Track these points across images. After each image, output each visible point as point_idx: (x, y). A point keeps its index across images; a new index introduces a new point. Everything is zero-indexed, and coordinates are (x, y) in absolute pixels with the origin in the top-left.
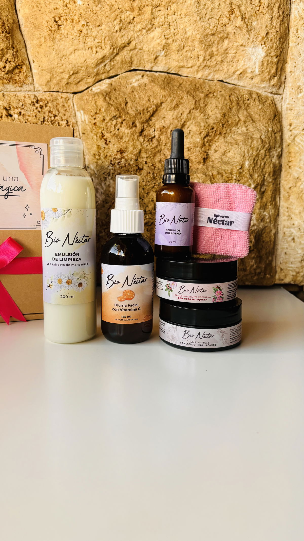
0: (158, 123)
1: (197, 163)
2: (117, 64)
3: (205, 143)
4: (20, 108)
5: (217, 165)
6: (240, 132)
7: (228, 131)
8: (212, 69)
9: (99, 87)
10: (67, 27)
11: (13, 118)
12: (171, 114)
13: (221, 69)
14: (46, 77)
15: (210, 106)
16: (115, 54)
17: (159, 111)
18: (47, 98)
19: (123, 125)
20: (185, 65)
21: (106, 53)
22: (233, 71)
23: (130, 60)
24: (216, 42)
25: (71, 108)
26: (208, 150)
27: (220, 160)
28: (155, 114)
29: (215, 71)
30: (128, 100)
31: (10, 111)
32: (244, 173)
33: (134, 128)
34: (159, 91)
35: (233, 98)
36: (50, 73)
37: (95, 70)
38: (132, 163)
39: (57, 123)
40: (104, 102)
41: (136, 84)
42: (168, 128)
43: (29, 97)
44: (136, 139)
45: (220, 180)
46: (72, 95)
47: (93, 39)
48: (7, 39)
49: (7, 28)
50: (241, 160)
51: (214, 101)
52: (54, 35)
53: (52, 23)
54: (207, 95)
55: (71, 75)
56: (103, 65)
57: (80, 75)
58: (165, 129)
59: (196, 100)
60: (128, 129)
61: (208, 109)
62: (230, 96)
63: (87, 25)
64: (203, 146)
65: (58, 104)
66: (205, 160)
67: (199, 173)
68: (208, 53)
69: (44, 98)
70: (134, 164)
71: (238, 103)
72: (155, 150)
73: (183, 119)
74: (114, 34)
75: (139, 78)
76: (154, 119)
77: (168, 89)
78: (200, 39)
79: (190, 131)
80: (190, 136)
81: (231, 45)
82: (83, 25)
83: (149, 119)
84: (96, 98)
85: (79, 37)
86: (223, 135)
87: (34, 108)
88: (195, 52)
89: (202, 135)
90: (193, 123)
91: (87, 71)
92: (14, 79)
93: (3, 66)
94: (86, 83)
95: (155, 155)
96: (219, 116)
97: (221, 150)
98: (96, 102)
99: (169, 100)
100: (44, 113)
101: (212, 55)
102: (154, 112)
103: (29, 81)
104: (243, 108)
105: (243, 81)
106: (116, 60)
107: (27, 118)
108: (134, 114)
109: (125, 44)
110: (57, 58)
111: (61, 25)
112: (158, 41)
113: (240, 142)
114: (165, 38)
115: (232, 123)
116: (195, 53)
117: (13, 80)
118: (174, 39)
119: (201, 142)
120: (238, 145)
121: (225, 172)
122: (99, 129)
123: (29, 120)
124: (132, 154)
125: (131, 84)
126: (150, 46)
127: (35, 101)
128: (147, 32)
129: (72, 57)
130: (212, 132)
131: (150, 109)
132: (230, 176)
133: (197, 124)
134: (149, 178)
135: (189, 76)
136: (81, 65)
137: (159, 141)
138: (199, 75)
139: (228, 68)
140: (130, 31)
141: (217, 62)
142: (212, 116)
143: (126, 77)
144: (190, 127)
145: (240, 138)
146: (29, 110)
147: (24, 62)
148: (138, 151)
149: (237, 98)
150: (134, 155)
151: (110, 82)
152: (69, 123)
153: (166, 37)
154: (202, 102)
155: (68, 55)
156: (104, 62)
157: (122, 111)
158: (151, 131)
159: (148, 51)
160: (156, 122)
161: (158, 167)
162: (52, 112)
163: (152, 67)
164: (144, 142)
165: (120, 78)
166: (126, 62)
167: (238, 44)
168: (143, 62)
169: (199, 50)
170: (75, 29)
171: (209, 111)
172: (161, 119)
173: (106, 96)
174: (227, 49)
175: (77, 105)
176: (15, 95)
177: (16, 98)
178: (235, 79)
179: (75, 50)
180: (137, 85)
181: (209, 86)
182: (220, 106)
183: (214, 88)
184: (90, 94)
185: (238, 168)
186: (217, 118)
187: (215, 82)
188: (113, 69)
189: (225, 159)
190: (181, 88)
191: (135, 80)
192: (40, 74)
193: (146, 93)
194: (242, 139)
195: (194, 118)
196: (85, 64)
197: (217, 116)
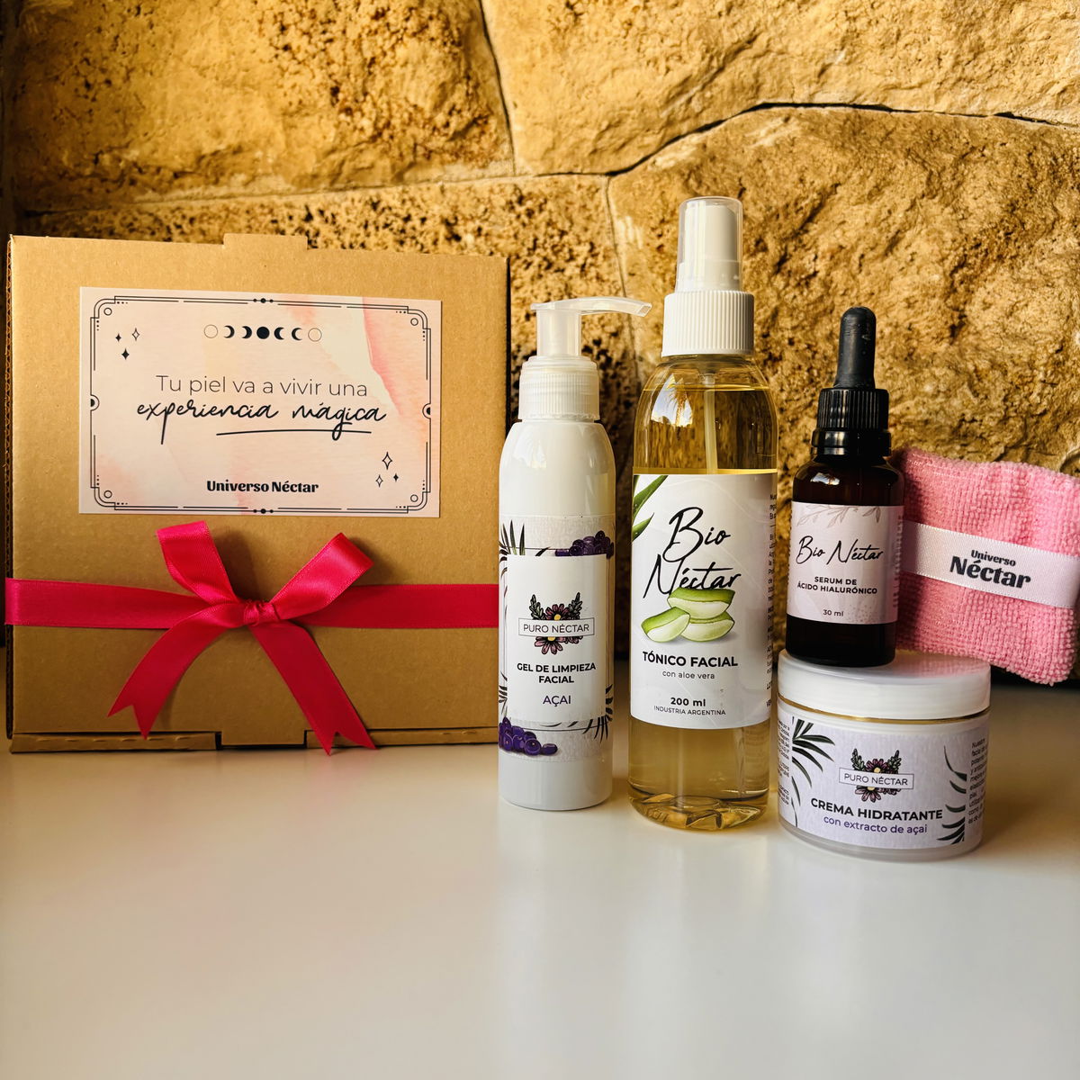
0: (825, 237)
1: (933, 338)
2: (719, 96)
3: (957, 284)
4: (479, 218)
5: (990, 342)
6: (1058, 250)
7: (1025, 249)
8: (980, 86)
9: (672, 155)
10: (598, 17)
11: (462, 243)
12: (862, 213)
13: (1005, 82)
14: (544, 140)
15: (972, 185)
16: (715, 70)
17: (825, 209)
18: (543, 190)
20: (903, 80)
21: (692, 70)
22: (1040, 86)
23: (752, 81)
24: (990, 15)
25: (603, 211)
26: (965, 303)
27: (999, 330)
28: (818, 216)
29: (988, 90)
30: (746, 184)
31: (455, 227)
32: (1069, 364)
33: (760, 255)
34: (829, 156)
35: (1041, 159)
36: (553, 130)
37: (664, 114)
39: (566, 250)
40: (684, 191)
41: (767, 142)
42: (853, 249)
43: (502, 191)
44: (765, 281)
45: (997, 384)
46: (604, 179)
47: (659, 40)
48: (454, 59)
49: (455, 33)
50: (1062, 328)
51: (982, 172)
52: (564, 38)
53: (560, 11)
54: (963, 156)
55: (603, 132)
56: (684, 99)
57: (626, 129)
58: (843, 251)
59: (931, 173)
61: (964, 195)
62: (1030, 155)
63: (645, 8)
64: (950, 293)
65: (571, 203)
66: (955, 331)
67: (937, 367)
68: (966, 44)
69: (536, 192)
71: (1054, 172)
72: (816, 308)
73: (894, 223)
74: (713, 21)
75: (777, 125)
76: (814, 228)
77: (853, 148)
78: (942, 10)
79: (913, 254)
80: (913, 269)
81: (1033, 18)
82: (635, 9)
83: (802, 228)
84: (663, 183)
85: (625, 37)
86: (1008, 262)
87: (513, 216)
88: (930, 45)
89: (947, 263)
90: (923, 232)
91: (643, 118)
92: (468, 150)
93: (444, 122)
94: (640, 148)
95: (816, 321)
96: (996, 210)
97: (1003, 303)
98: (663, 192)
99: (855, 177)
100: (536, 228)
101: (977, 50)
102: (815, 211)
103: (503, 153)
104: (1071, 185)
105: (1072, 111)
106: (716, 85)
107: (495, 240)
108: (762, 219)
109: (739, 44)
110: (571, 94)
111: (581, 14)
112: (830, 27)
113: (1058, 278)
114: (849, 19)
115: (1036, 227)
116: (930, 49)
117: (465, 153)
118: (871, 17)
119: (942, 283)
120: (1053, 286)
121: (1014, 362)
122: (670, 262)
123: (501, 246)
125: (755, 142)
126: (807, 43)
127: (514, 198)
128: (799, 7)
129: (607, 88)
130: (976, 256)
131: (803, 204)
132: (1028, 372)
133: (932, 236)
134: (797, 382)
135: (914, 109)
136: (630, 105)
137: (826, 285)
138: (943, 105)
139: (1024, 78)
140: (754, 11)
141: (993, 66)
142: (977, 211)
143: (742, 126)
144: (914, 245)
145: (1059, 268)
146: (500, 221)
147: (493, 109)
148: (769, 313)
149: (1050, 159)
151: (700, 141)
152: (596, 251)
153: (850, 14)
154: (949, 177)
155: (596, 84)
156: (687, 92)
158: (806, 261)
159: (802, 55)
160: (821, 237)
161: (824, 352)
162: (555, 223)
163: (812, 95)
164: (787, 289)
165: (726, 130)
166: (744, 88)
167: (1053, 13)
168: (789, 85)
169: (941, 39)
170: (616, 19)
171: (968, 200)
172: (833, 227)
173: (689, 175)
174: (1022, 30)
175: (617, 202)
176: (470, 189)
177: (472, 194)
178: (1045, 107)
179: (614, 71)
180: (771, 144)
181: (970, 132)
182: (1000, 182)
183: (986, 134)
184: (649, 173)
185: (1051, 351)
186: (990, 215)
187: (987, 119)
188: (709, 107)
189: (1015, 326)
190: (889, 143)
191: (767, 131)
192: (529, 133)
193: (794, 162)
194: (1065, 269)
195: (925, 220)
196: (639, 101)
197: (992, 211)
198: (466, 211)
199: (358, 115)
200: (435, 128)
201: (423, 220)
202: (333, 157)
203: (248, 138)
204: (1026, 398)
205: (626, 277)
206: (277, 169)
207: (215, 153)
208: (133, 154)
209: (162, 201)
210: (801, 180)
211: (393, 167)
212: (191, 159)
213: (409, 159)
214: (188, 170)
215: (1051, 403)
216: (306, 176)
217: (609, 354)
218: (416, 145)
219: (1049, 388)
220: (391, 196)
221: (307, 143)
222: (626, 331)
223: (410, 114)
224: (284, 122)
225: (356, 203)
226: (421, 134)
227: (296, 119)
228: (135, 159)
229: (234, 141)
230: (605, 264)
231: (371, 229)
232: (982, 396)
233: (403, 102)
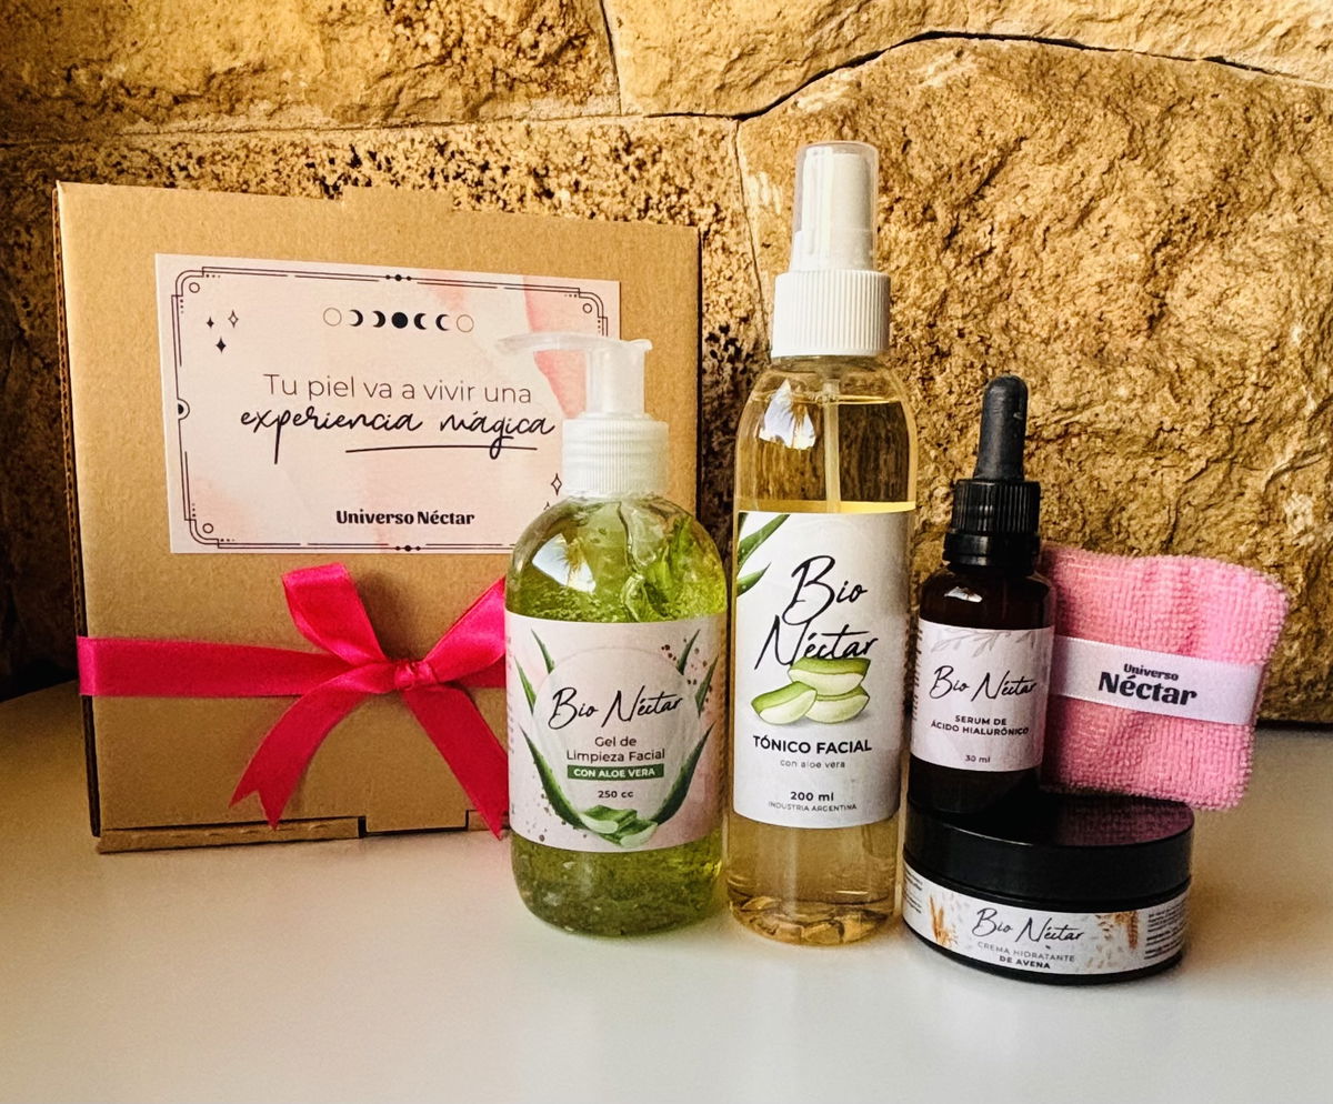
0: (1003, 206)
1: (1128, 331)
2: (878, 20)
3: (1158, 266)
4: (575, 169)
5: (1195, 336)
6: (1274, 227)
7: (1237, 225)
8: (1191, 22)
9: (819, 94)
11: (555, 201)
12: (1049, 175)
13: (1219, 19)
14: (658, 69)
15: (1179, 145)
17: (1008, 168)
18: (656, 135)
19: (893, 218)
20: (1101, 12)
22: (1259, 26)
23: (920, 2)
25: (730, 164)
26: (1166, 289)
27: (1205, 322)
28: (997, 178)
29: (1199, 28)
30: (912, 135)
31: (546, 179)
32: (1284, 363)
33: (928, 225)
34: (1013, 101)
35: (1257, 114)
36: (671, 56)
37: (809, 42)
38: (916, 335)
39: (685, 212)
41: (937, 82)
42: (1037, 220)
43: (604, 134)
44: (934, 259)
45: (1203, 387)
46: (732, 124)
50: (1279, 320)
51: (1191, 128)
54: (1170, 109)
55: (735, 61)
56: (834, 22)
57: (760, 61)
58: (1026, 223)
59: (1134, 128)
60: (910, 227)
61: (1169, 156)
62: (1247, 110)
64: (1150, 276)
65: (691, 153)
66: (1153, 321)
67: (1133, 365)
69: (648, 137)
70: (923, 337)
71: (1273, 133)
72: (991, 292)
73: (1088, 189)
75: (949, 60)
76: (991, 193)
79: (1108, 227)
80: (1109, 245)
83: (976, 193)
84: (810, 130)
86: (1218, 240)
87: (619, 168)
89: (1148, 239)
90: (1121, 201)
91: (783, 45)
92: (562, 79)
93: (532, 41)
94: (777, 84)
95: (989, 309)
96: (1207, 176)
97: (1211, 290)
99: (1044, 129)
100: (648, 183)
102: (994, 172)
103: (605, 85)
104: (1291, 149)
105: (1293, 58)
107: (598, 199)
108: (931, 180)
113: (1276, 261)
115: (1251, 199)
117: (557, 84)
119: (1143, 263)
120: (1269, 270)
121: (1222, 360)
123: (604, 206)
124: (919, 308)
125: (921, 81)
127: (621, 145)
130: (1183, 232)
131: (981, 163)
132: (1239, 373)
133: (1132, 206)
134: (968, 383)
135: (1110, 47)
136: (767, 27)
137: (1003, 264)
138: (1144, 44)
139: (1242, 15)
142: (1186, 177)
143: (904, 60)
144: (1109, 215)
145: (1276, 249)
146: (604, 175)
147: (592, 25)
148: (937, 298)
149: (1270, 116)
150: (925, 310)
151: (853, 79)
152: (722, 215)
154: (1154, 133)
156: (840, 13)
157: (891, 171)
158: (980, 234)
160: (999, 204)
162: (672, 178)
163: (989, 25)
164: (959, 269)
165: (885, 64)
166: (908, 11)
168: (963, 9)
171: (1174, 163)
172: (1013, 192)
173: (843, 122)
175: (749, 153)
176: (563, 130)
178: (1264, 52)
180: (941, 85)
181: (1177, 79)
182: (1212, 143)
183: (1195, 82)
184: (791, 118)
185: (1266, 348)
186: (1200, 182)
187: (1195, 63)
188: (864, 34)
189: (1224, 319)
190: (1084, 88)
191: (935, 68)
192: (639, 60)
193: (970, 110)
194: (1284, 250)
195: (1124, 187)
196: (781, 23)
197: (1203, 177)
198: (559, 160)
199: (420, 26)
200: (519, 50)
201: (505, 170)
202: (387, 82)
203: (272, 54)
204: (1235, 403)
205: (758, 249)
206: (312, 96)
207: (230, 71)
208: (118, 70)
209: (158, 133)
210: (979, 133)
211: (466, 100)
212: (197, 79)
213: (486, 89)
214: (192, 92)
215: (1262, 410)
216: (350, 107)
217: (738, 344)
218: (495, 70)
219: (1261, 391)
220: (461, 137)
221: (352, 63)
222: (758, 315)
223: (489, 28)
224: (322, 33)
225: (417, 145)
226: (503, 57)
227: (338, 29)
228: (121, 76)
229: (255, 57)
230: (733, 231)
231: (439, 179)
232: (1184, 401)
233: (477, 12)
